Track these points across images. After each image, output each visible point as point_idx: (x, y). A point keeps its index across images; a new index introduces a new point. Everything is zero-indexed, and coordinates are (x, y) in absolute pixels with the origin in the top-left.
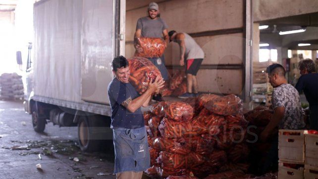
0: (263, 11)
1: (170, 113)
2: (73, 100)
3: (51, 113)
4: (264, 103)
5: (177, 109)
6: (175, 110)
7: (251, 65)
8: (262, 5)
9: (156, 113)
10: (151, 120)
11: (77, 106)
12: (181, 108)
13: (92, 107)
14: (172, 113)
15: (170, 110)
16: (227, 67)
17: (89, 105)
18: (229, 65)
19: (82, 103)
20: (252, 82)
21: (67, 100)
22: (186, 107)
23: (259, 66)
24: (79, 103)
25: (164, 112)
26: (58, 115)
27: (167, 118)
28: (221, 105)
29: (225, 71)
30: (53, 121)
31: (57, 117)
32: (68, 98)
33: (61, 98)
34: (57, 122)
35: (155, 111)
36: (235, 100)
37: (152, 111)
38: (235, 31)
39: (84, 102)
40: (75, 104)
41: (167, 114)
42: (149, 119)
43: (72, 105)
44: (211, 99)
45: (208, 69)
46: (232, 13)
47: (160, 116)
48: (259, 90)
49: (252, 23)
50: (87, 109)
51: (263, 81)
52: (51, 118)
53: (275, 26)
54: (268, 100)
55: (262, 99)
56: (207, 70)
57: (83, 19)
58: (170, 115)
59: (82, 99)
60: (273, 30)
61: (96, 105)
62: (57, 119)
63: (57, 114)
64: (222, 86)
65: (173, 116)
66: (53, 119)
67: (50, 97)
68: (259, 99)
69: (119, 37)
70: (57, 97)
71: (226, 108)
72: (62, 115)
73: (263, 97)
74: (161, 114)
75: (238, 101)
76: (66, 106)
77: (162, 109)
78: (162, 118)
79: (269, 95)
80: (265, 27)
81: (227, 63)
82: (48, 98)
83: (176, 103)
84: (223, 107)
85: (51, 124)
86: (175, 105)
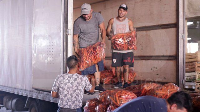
0: (191, 9)
1: (116, 101)
2: (24, 88)
3: (5, 99)
4: (194, 90)
5: (123, 97)
6: (120, 98)
7: (183, 56)
8: (190, 4)
9: (103, 100)
10: (98, 107)
11: (28, 94)
12: (127, 96)
13: (42, 95)
14: (118, 101)
15: (116, 98)
16: (161, 58)
17: (39, 93)
18: (163, 56)
19: (32, 91)
20: (185, 71)
21: (19, 88)
22: (131, 95)
23: (189, 57)
24: (30, 91)
25: (110, 100)
26: (11, 101)
27: (113, 105)
28: (163, 93)
29: (160, 61)
30: (6, 106)
31: (10, 102)
32: (19, 86)
33: (13, 86)
34: (10, 107)
35: (102, 99)
36: (174, 88)
37: (98, 99)
38: (169, 26)
39: (35, 90)
40: (26, 92)
41: (113, 101)
42: (96, 106)
43: (24, 93)
44: (152, 87)
45: (145, 59)
46: (166, 11)
47: (106, 103)
48: (189, 78)
49: (185, 19)
50: (37, 97)
51: (193, 70)
52: (4, 103)
53: (198, 22)
54: (197, 87)
55: (191, 86)
56: (144, 61)
57: (34, 16)
58: (115, 103)
59: (33, 88)
60: (196, 26)
61: (45, 93)
62: (10, 104)
63: (9, 100)
64: (158, 75)
65: (119, 103)
66: (6, 105)
67: (4, 85)
68: (189, 86)
69: (67, 32)
70: (10, 85)
71: (167, 95)
72: (14, 101)
73: (192, 84)
74: (108, 102)
75: (177, 89)
76: (18, 93)
77: (109, 97)
78: (108, 105)
79: (197, 82)
80: (191, 23)
81: (162, 55)
82: (2, 86)
83: (122, 92)
84: (164, 95)
85: (4, 108)
86: (120, 93)
